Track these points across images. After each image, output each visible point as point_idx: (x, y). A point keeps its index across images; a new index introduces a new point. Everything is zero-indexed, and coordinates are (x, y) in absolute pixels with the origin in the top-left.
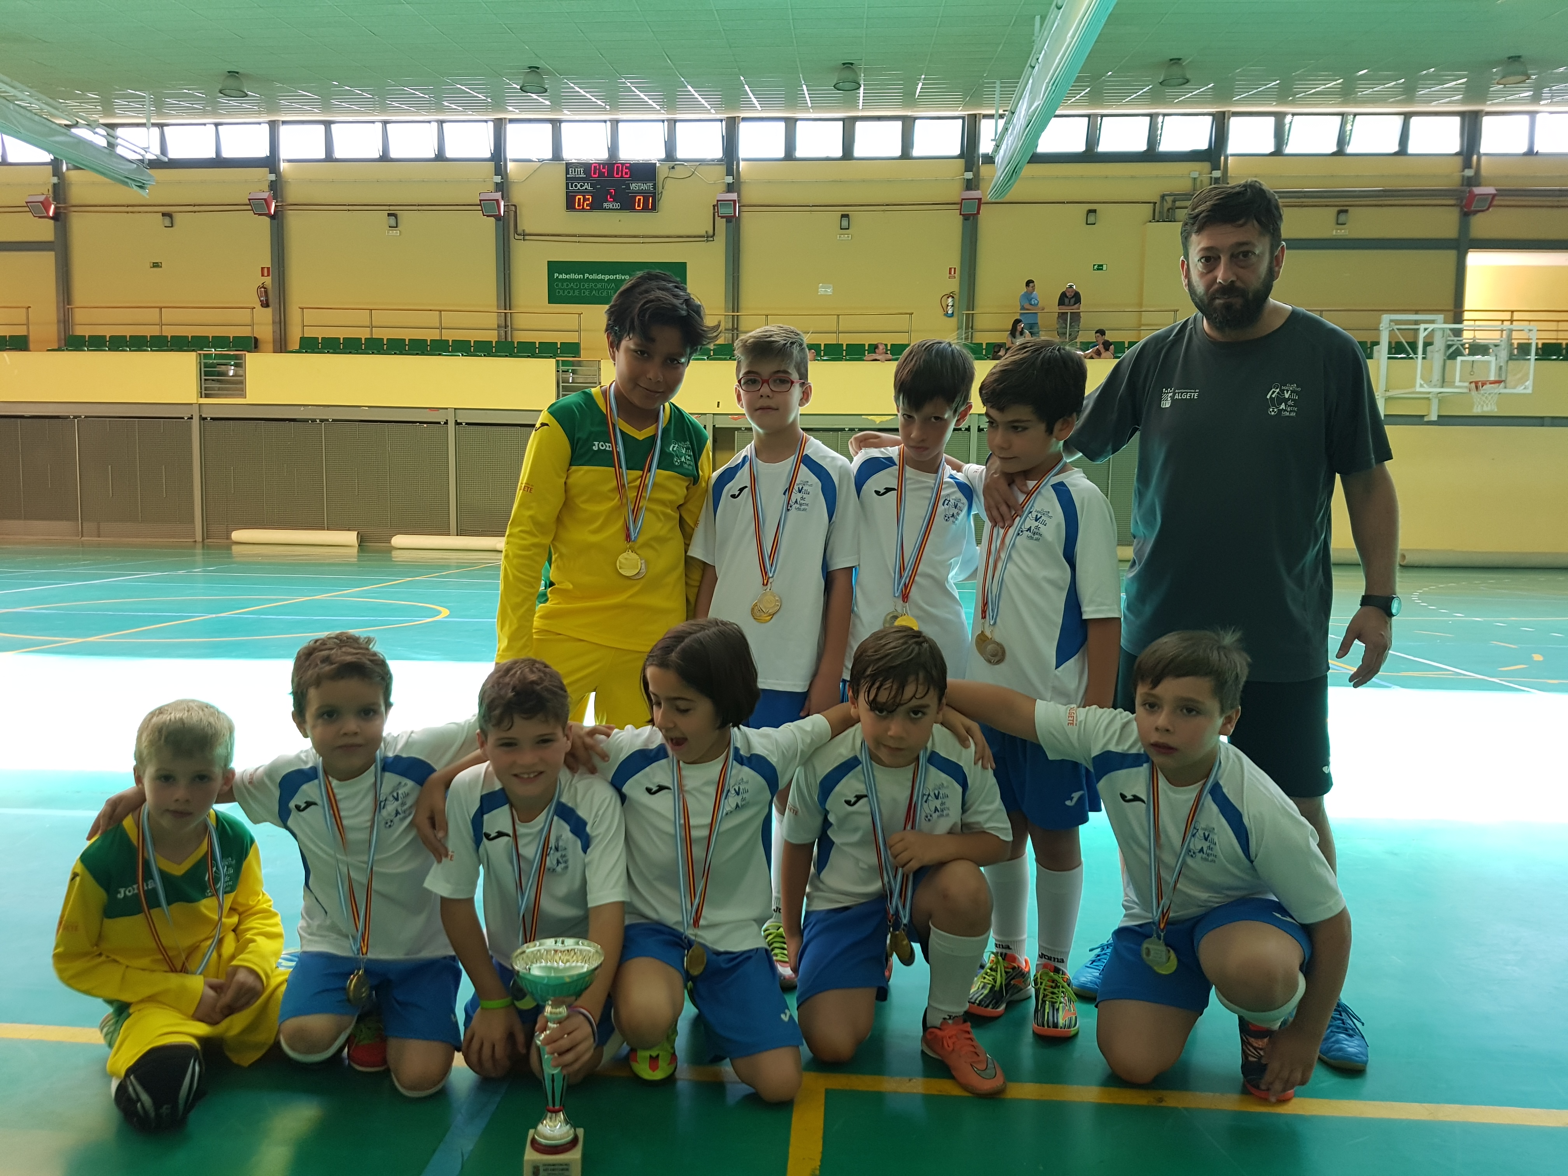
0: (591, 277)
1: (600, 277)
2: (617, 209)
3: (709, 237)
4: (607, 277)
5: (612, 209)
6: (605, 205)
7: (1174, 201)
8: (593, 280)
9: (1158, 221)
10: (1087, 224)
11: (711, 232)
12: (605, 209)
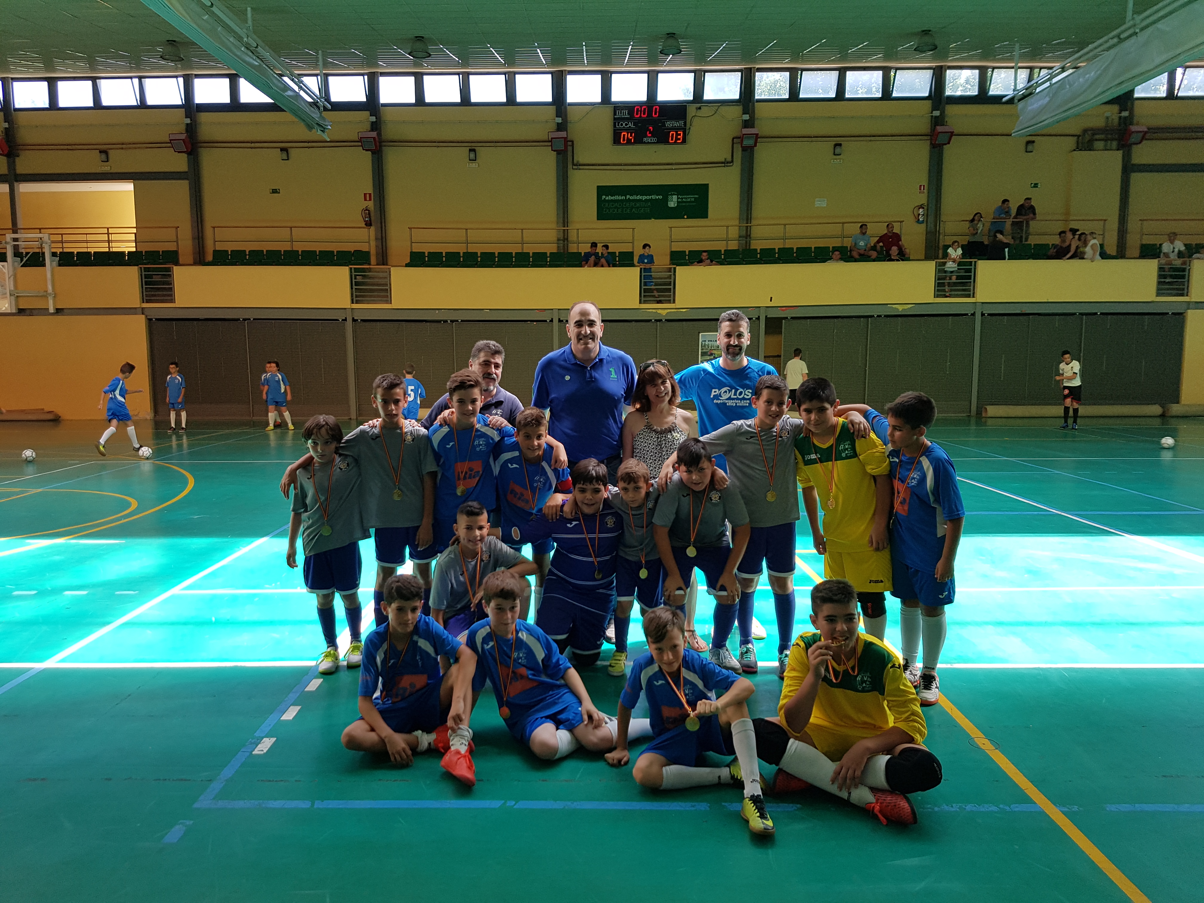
0: (632, 198)
1: (639, 197)
2: (654, 143)
3: (726, 163)
4: (644, 198)
5: (650, 143)
6: (645, 139)
7: (1093, 135)
8: (633, 200)
9: (1081, 150)
10: (1026, 152)
11: (729, 159)
12: (645, 143)
